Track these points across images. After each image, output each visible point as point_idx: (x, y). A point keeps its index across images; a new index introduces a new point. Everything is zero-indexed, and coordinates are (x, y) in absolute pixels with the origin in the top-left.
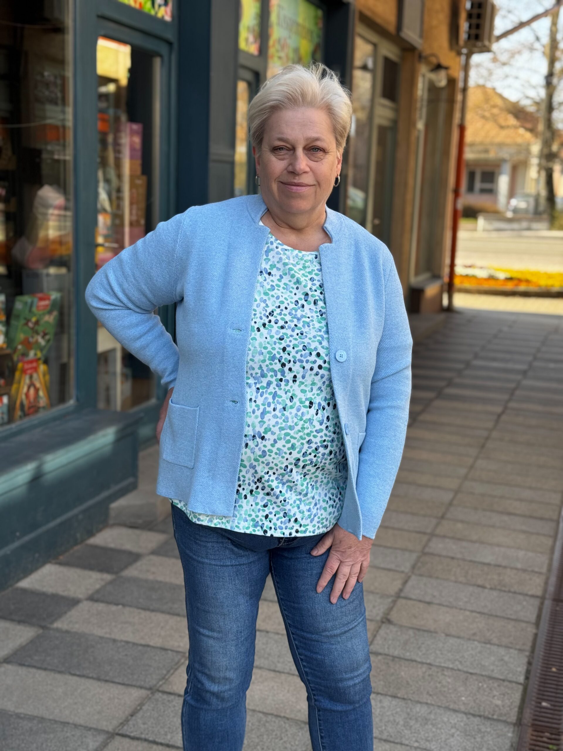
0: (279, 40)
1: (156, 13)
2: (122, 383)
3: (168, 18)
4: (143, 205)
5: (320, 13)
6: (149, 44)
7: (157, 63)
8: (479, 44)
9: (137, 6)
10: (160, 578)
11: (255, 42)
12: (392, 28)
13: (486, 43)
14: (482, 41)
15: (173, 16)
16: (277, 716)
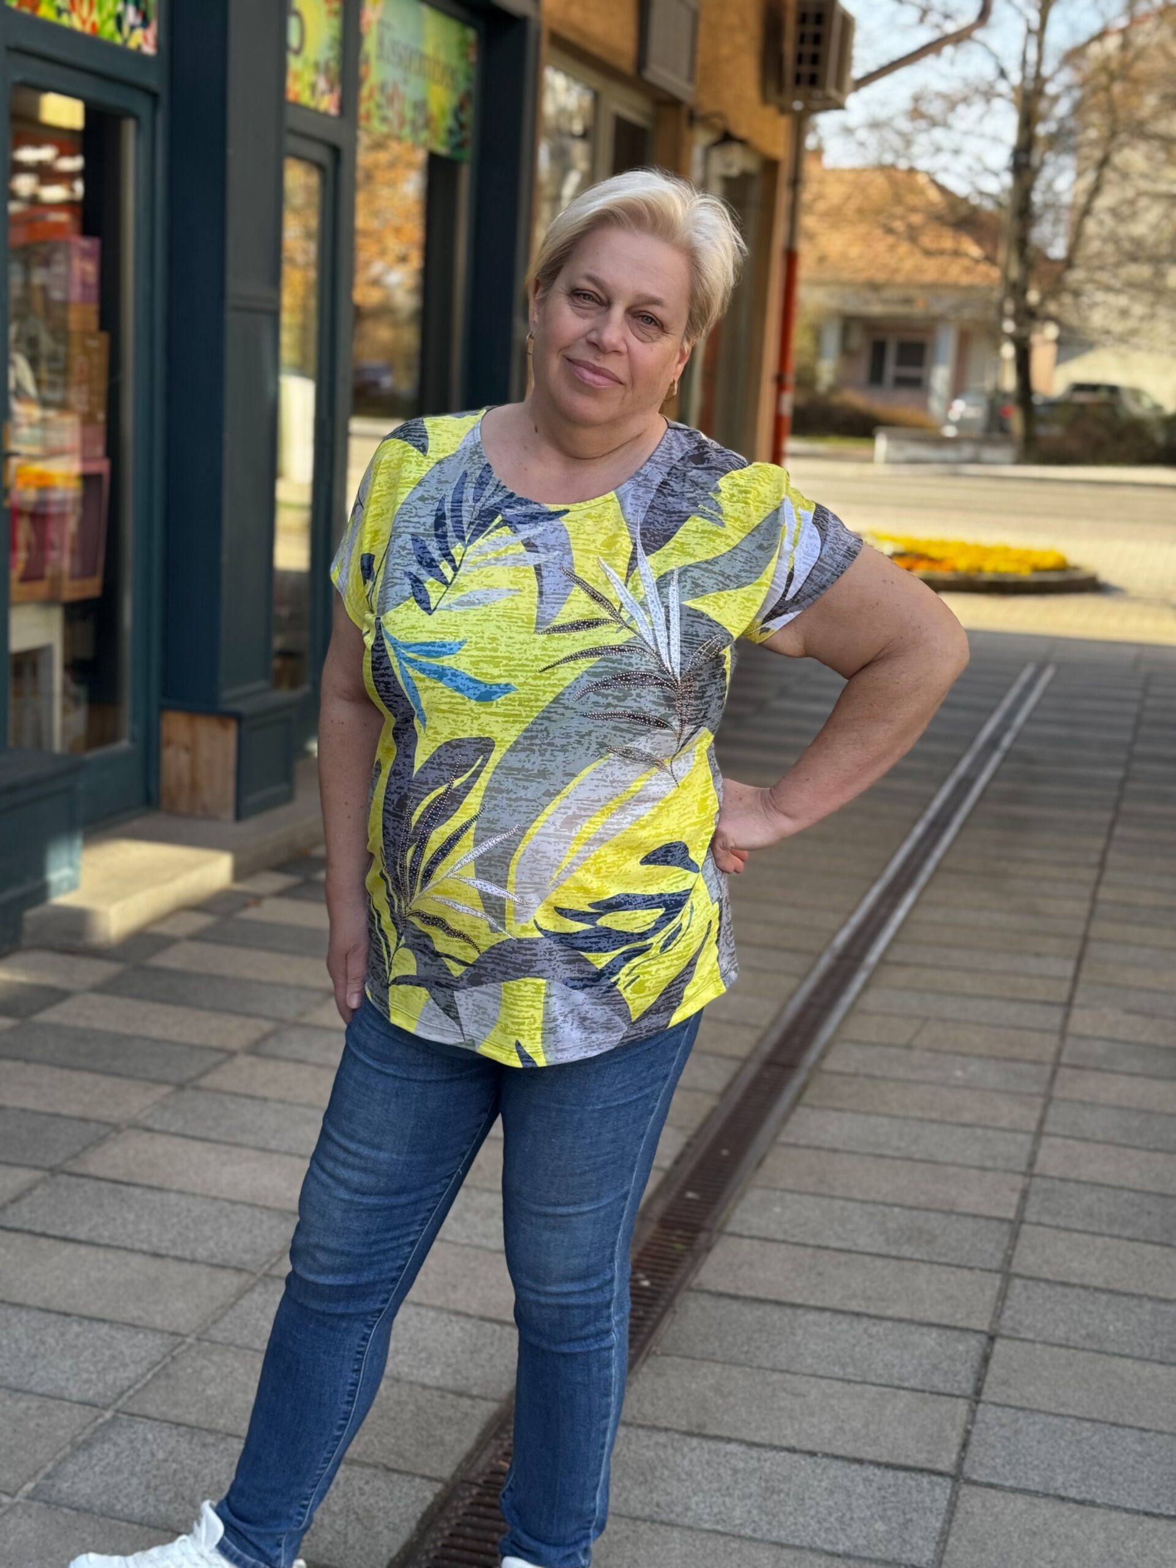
0: (383, 87)
1: (126, 41)
2: (65, 710)
3: (149, 49)
4: (101, 385)
5: (471, 35)
6: (111, 97)
7: (129, 128)
8: (817, 93)
9: (88, 29)
10: (98, 1025)
11: (331, 90)
12: (626, 63)
13: (832, 92)
14: (823, 87)
15: (158, 45)
16: (253, 1205)
